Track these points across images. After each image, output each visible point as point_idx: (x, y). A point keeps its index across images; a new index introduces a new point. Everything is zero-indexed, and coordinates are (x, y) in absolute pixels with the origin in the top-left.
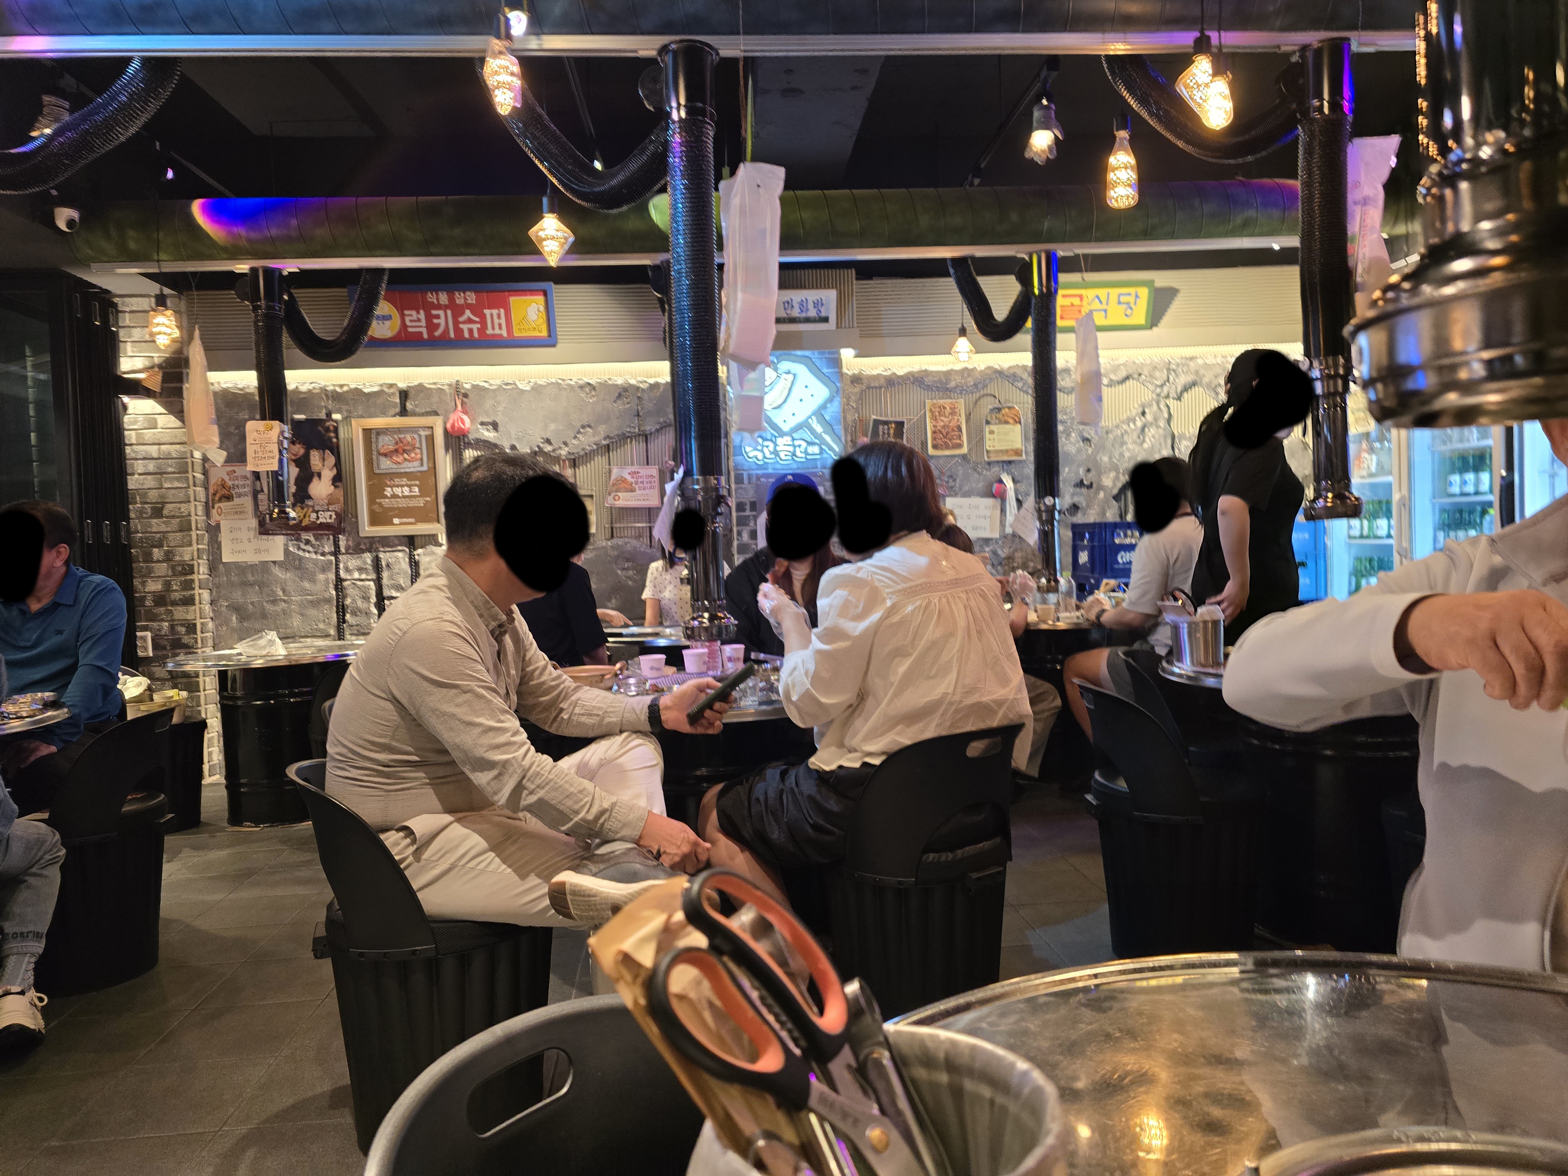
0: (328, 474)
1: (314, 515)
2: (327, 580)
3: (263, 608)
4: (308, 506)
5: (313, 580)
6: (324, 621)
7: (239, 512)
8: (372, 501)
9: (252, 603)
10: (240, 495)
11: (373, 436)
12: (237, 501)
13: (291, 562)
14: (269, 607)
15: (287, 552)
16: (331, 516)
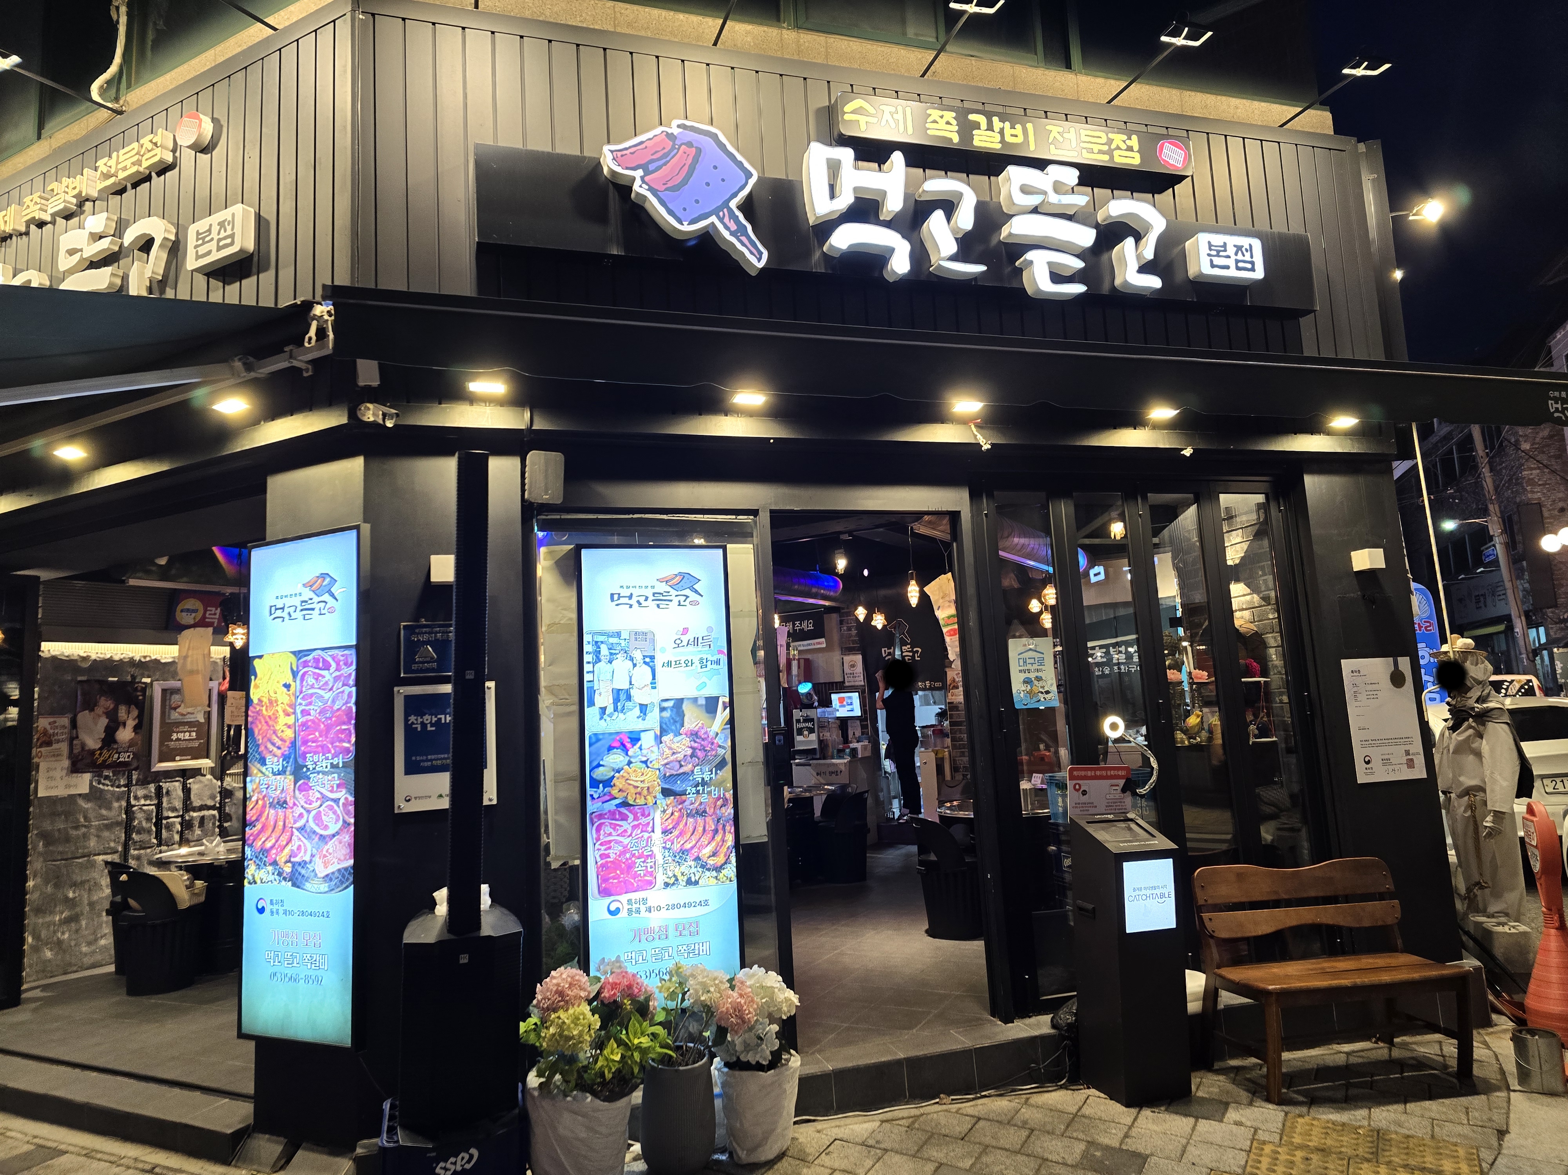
0: (131, 723)
1: (116, 756)
2: (120, 807)
3: (67, 833)
4: (114, 749)
5: (109, 808)
6: (115, 841)
7: (57, 755)
8: (161, 744)
9: (59, 830)
10: (58, 741)
11: (168, 695)
12: (55, 746)
13: (94, 795)
14: (74, 833)
15: (91, 786)
16: (129, 757)
